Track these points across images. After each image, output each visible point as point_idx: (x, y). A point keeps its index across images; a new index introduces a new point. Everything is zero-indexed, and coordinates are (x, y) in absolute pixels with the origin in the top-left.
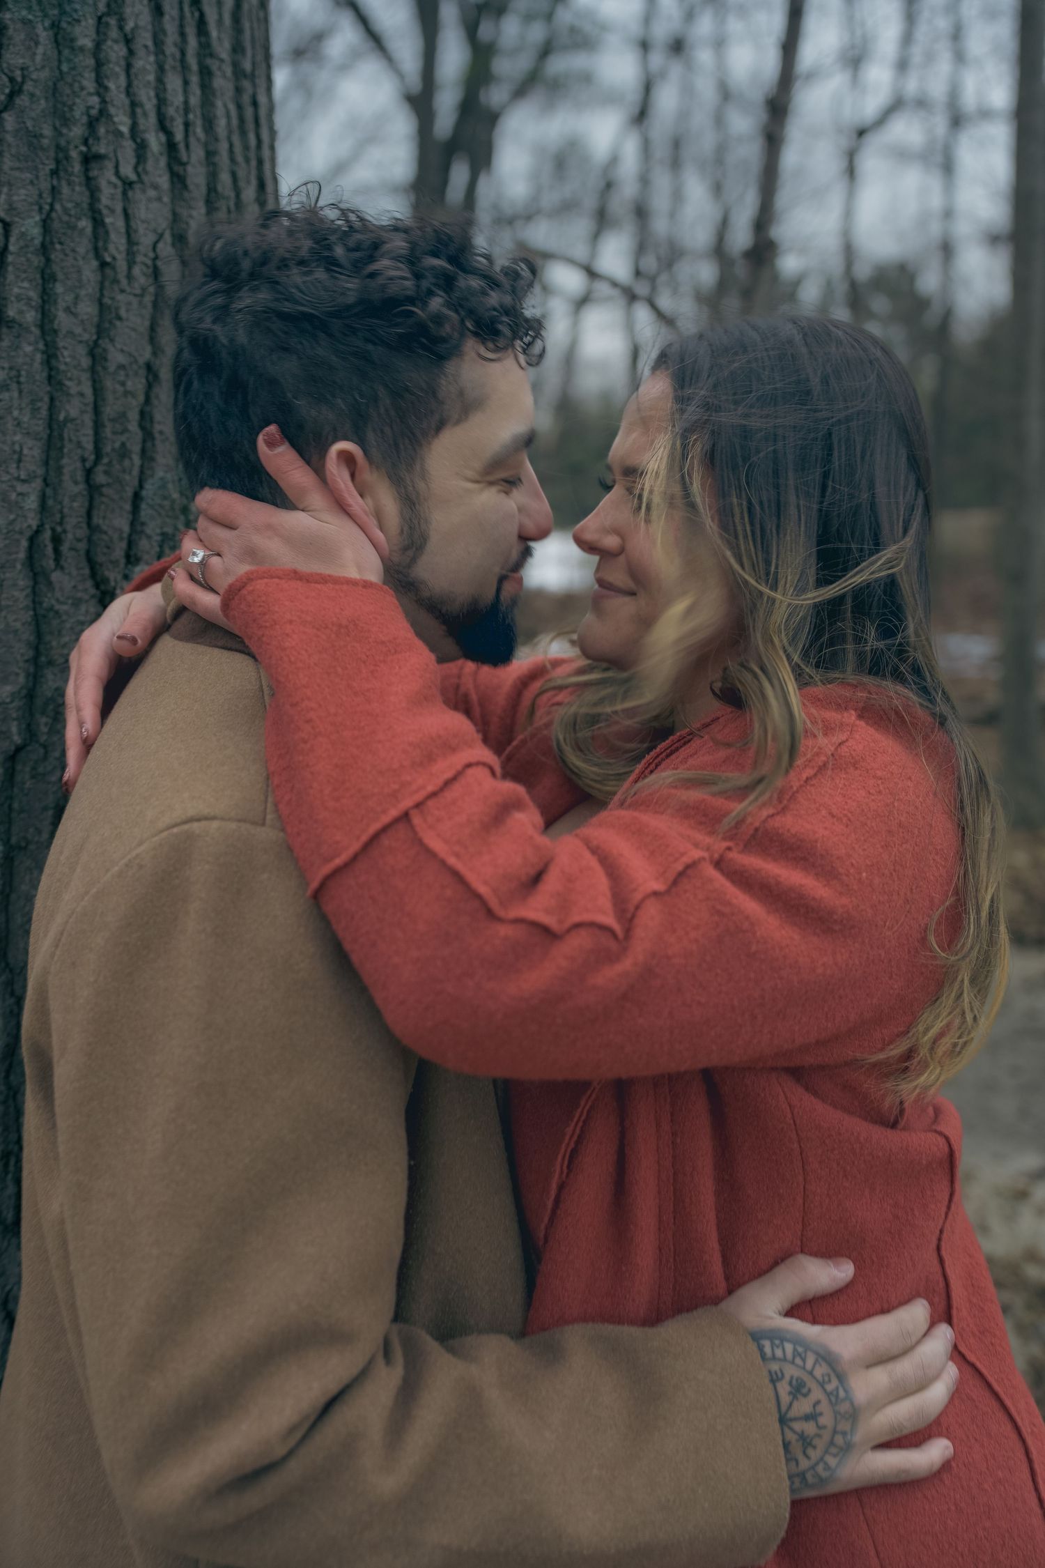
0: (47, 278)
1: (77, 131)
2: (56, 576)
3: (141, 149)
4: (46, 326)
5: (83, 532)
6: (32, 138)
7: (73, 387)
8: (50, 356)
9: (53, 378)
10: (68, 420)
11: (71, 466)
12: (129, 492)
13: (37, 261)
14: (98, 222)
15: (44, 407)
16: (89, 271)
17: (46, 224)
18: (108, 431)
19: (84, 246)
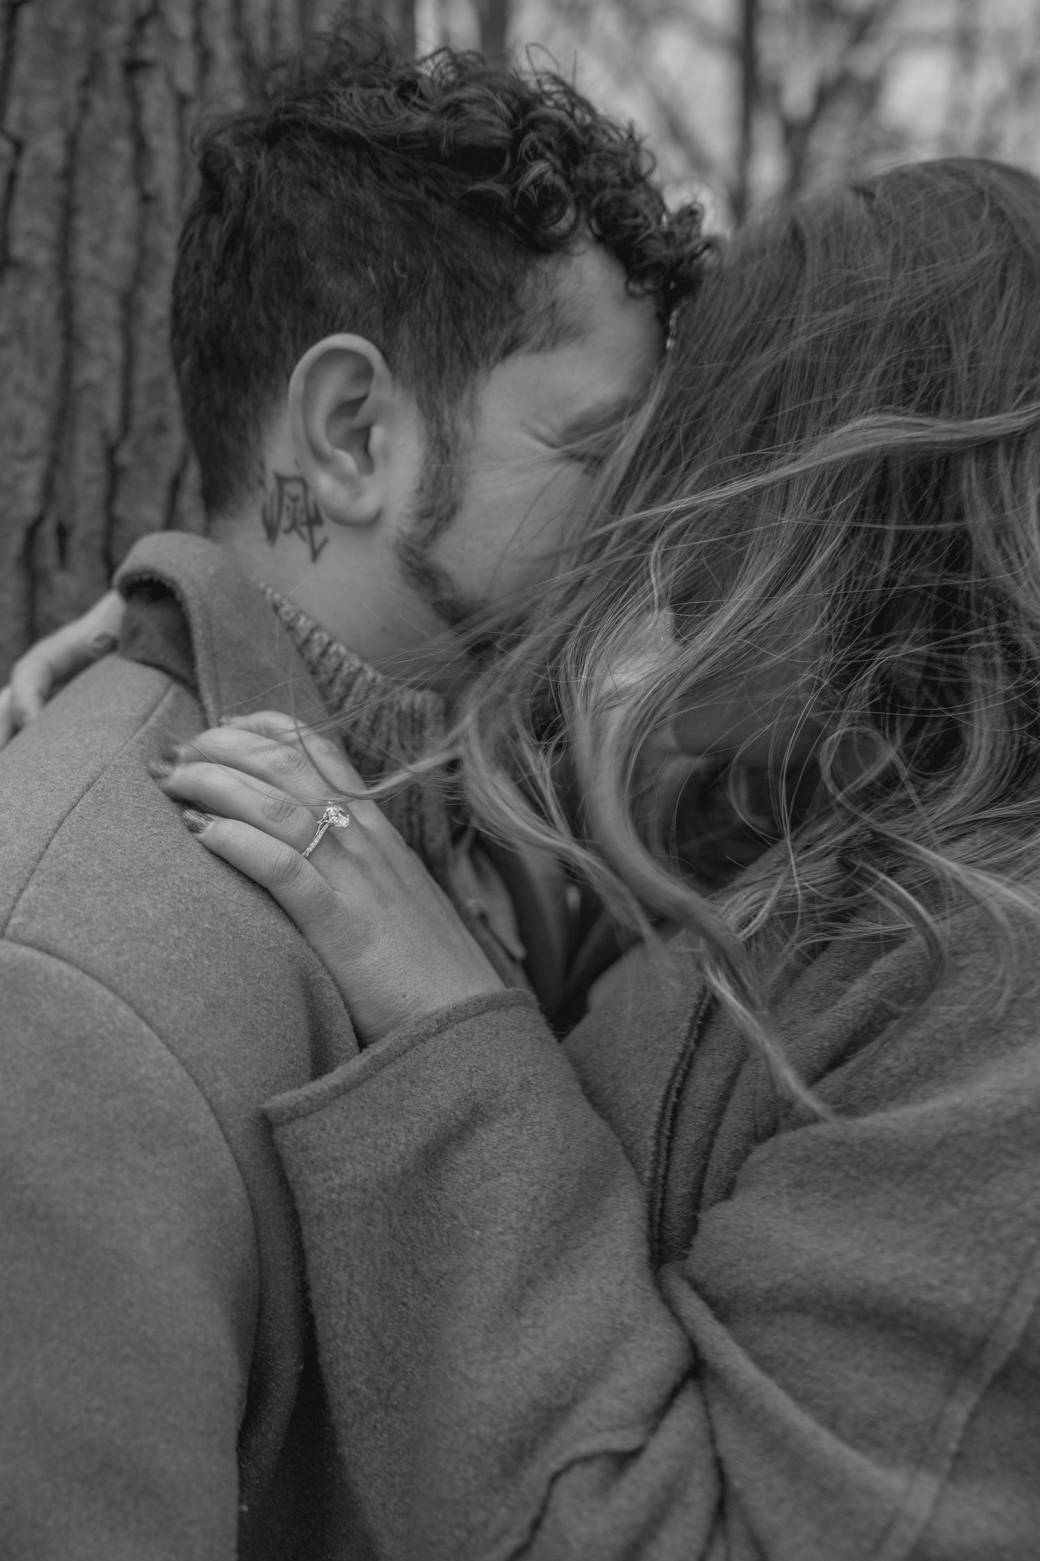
0: (68, 210)
1: (117, 33)
2: (59, 579)
3: (205, 59)
4: (64, 270)
5: (98, 523)
6: (58, 38)
7: (94, 344)
8: (67, 308)
9: (70, 334)
10: (89, 386)
11: (87, 445)
12: (165, 476)
13: (56, 188)
14: (141, 147)
15: (53, 370)
16: (125, 203)
17: (71, 143)
18: (139, 401)
19: (118, 171)
